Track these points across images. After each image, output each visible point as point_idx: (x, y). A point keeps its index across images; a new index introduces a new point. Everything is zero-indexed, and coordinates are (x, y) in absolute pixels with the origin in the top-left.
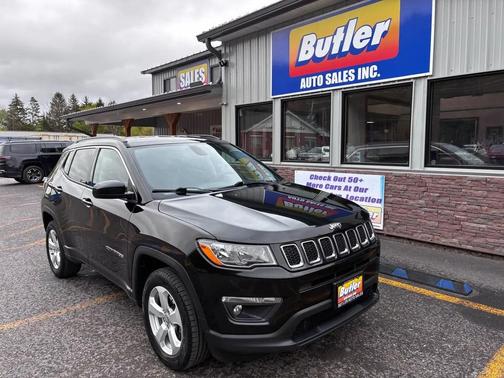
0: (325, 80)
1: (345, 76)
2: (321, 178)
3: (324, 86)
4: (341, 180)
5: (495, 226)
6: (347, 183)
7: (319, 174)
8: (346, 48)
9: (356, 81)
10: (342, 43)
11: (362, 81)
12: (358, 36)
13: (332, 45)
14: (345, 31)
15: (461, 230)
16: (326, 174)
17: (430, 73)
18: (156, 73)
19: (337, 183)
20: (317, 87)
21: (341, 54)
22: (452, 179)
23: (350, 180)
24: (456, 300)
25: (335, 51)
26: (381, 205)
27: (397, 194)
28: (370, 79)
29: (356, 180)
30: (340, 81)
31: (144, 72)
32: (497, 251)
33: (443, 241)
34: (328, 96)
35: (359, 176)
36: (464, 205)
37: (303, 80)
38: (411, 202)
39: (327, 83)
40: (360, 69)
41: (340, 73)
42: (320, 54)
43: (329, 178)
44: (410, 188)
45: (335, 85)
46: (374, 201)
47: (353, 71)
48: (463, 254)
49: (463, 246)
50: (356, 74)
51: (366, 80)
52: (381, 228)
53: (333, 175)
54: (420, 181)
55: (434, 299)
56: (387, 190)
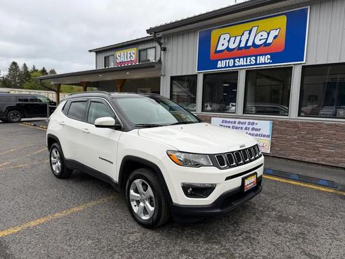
0: (234, 62)
1: (248, 61)
2: (229, 122)
3: (234, 66)
4: (242, 123)
5: (340, 151)
6: (247, 125)
7: (228, 120)
8: (250, 44)
9: (256, 64)
10: (247, 40)
11: (259, 64)
12: (258, 37)
13: (240, 41)
14: (250, 34)
15: (319, 153)
16: (233, 120)
17: (304, 62)
18: (98, 52)
19: (240, 125)
20: (229, 67)
21: (246, 47)
22: (315, 124)
23: (249, 123)
24: (332, 191)
25: (243, 45)
26: (269, 139)
27: (280, 132)
28: (265, 63)
29: (253, 124)
30: (245, 64)
31: (90, 51)
32: (340, 165)
33: (307, 160)
34: (236, 72)
35: (256, 121)
36: (321, 139)
37: (219, 62)
38: (289, 137)
39: (236, 64)
40: (258, 57)
41: (245, 59)
42: (232, 46)
43: (235, 122)
44: (289, 129)
45: (241, 66)
46: (264, 136)
47: (254, 58)
48: (320, 167)
49: (320, 162)
50: (256, 60)
51: (262, 64)
52: (269, 152)
53: (237, 120)
54: (294, 125)
55: (319, 190)
56: (273, 130)
